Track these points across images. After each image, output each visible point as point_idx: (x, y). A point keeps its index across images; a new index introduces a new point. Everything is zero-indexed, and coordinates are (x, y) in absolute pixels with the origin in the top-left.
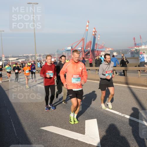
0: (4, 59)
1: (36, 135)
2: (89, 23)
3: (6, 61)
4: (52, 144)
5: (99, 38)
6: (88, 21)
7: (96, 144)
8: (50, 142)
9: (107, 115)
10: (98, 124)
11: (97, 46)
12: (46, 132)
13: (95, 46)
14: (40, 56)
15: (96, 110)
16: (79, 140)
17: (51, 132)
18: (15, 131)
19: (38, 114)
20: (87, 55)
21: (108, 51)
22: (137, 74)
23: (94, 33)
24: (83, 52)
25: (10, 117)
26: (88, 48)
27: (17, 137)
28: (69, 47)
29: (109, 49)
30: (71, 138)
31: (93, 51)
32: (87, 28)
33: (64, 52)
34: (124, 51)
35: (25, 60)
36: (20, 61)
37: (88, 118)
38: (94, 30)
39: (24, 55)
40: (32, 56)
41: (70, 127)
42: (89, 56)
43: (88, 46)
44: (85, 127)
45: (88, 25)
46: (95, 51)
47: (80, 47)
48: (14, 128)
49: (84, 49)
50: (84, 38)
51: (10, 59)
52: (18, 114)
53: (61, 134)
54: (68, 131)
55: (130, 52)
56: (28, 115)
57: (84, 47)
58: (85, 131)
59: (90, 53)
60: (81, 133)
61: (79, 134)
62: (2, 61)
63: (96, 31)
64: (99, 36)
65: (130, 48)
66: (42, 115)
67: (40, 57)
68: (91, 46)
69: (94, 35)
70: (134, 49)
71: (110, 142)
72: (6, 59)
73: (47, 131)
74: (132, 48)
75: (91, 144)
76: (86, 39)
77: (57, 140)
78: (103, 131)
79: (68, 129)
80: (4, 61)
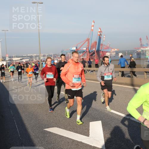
0: (7, 59)
1: (39, 136)
2: (94, 22)
3: (10, 61)
4: (56, 146)
5: (104, 39)
6: (94, 21)
7: (100, 147)
8: (53, 143)
9: (112, 117)
10: (102, 126)
11: (102, 46)
12: (49, 134)
13: (101, 47)
14: (44, 56)
15: (101, 111)
16: (83, 142)
17: (54, 134)
18: (18, 132)
19: (42, 115)
20: (92, 55)
21: (113, 52)
22: (143, 76)
23: (99, 33)
24: (88, 52)
25: (14, 118)
26: (94, 48)
27: (20, 138)
28: (74, 47)
29: (114, 49)
30: (75, 140)
31: (98, 51)
32: (93, 28)
33: (68, 52)
34: (130, 52)
35: (29, 60)
36: (24, 61)
37: (92, 120)
38: (99, 30)
39: (28, 55)
40: (36, 56)
41: (74, 129)
42: (94, 57)
43: (93, 46)
44: (90, 129)
45: (93, 25)
46: (100, 51)
47: (85, 48)
48: (18, 129)
49: (89, 49)
50: (89, 38)
51: (14, 59)
52: (21, 115)
53: (65, 136)
54: (71, 132)
55: (136, 53)
56: (32, 116)
57: (89, 48)
58: (89, 133)
59: (95, 54)
60: (86, 135)
61: (83, 136)
62: (6, 61)
63: (101, 31)
64: (104, 36)
65: (136, 48)
66: (46, 116)
67: (44, 58)
68: (96, 46)
69: (99, 35)
70: (140, 50)
71: (114, 145)
72: (9, 59)
73: (50, 132)
74: (139, 49)
75: (95, 146)
76: (91, 39)
77: (60, 142)
78: (108, 133)
79: (72, 131)
80: (8, 60)
